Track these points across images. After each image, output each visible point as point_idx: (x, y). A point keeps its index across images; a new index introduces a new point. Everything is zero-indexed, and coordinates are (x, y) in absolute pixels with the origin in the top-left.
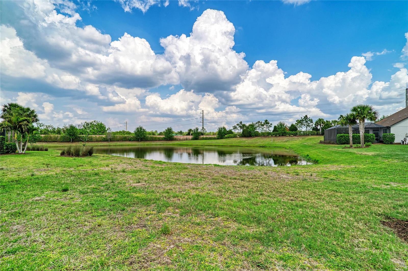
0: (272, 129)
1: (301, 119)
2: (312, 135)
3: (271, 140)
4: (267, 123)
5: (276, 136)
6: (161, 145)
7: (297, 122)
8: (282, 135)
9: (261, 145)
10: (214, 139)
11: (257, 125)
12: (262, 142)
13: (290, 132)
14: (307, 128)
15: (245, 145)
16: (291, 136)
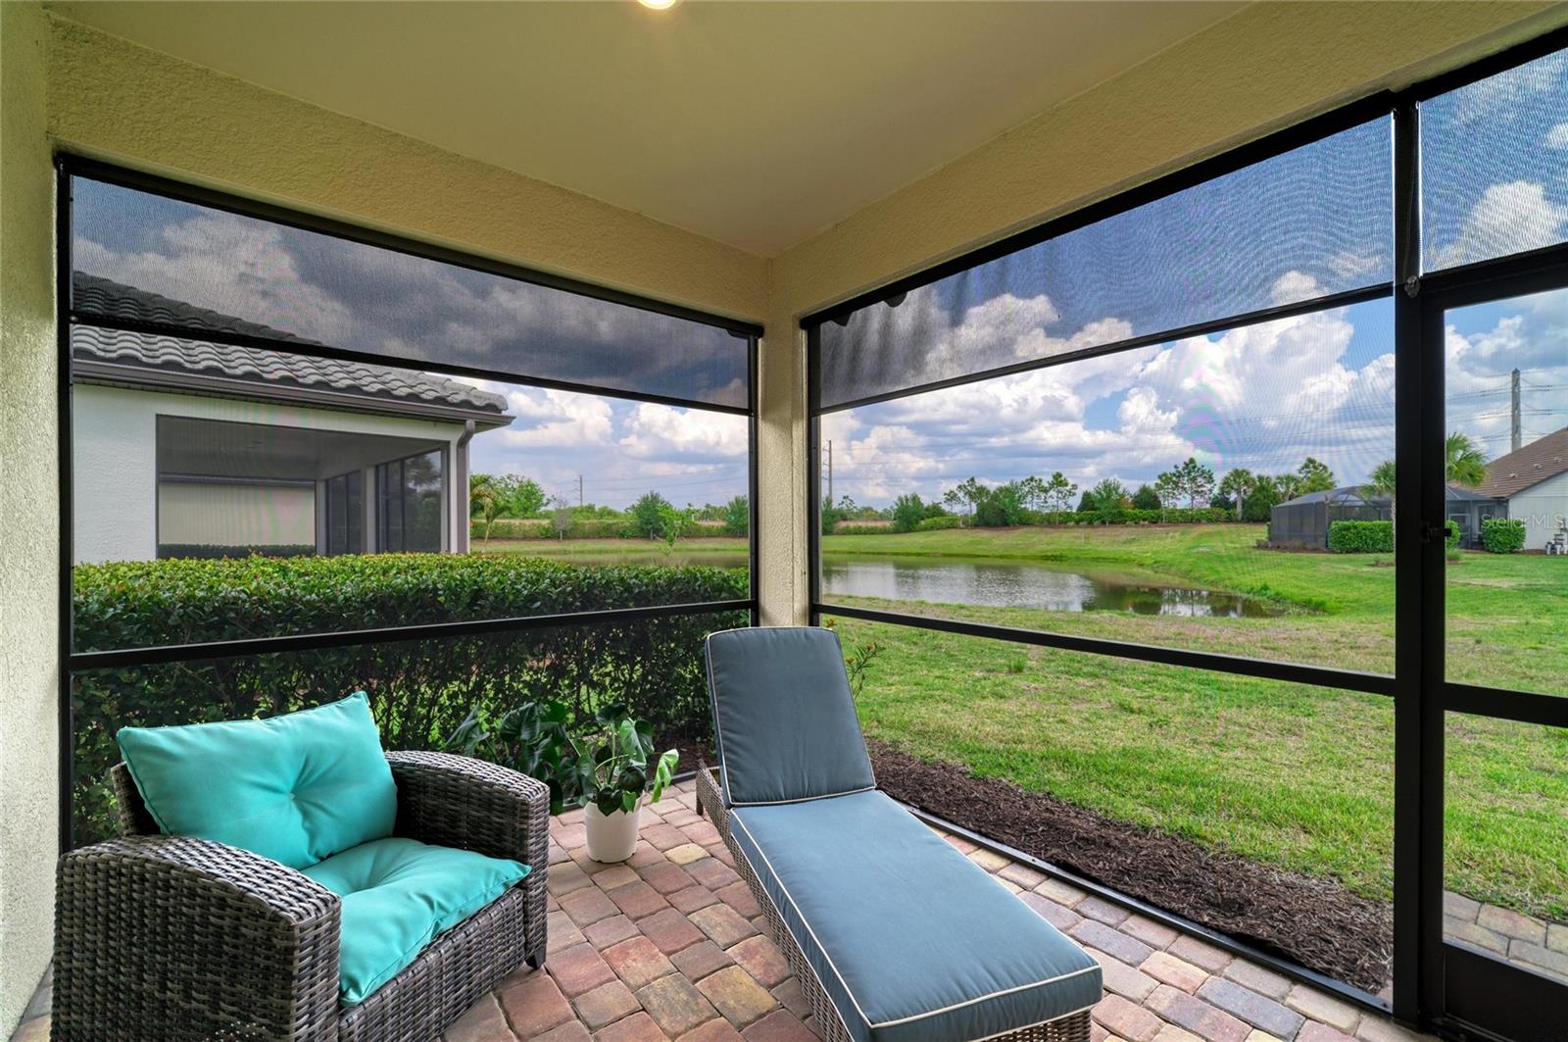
0: (1075, 502)
1: (1174, 471)
2: (1210, 521)
3: (1078, 538)
4: (1058, 481)
5: (1090, 523)
6: (716, 550)
7: (1159, 482)
8: (1112, 523)
9: (1049, 554)
10: (884, 532)
11: (1027, 489)
12: (1048, 544)
13: (1137, 511)
14: (1193, 498)
15: (998, 553)
16: (1143, 526)
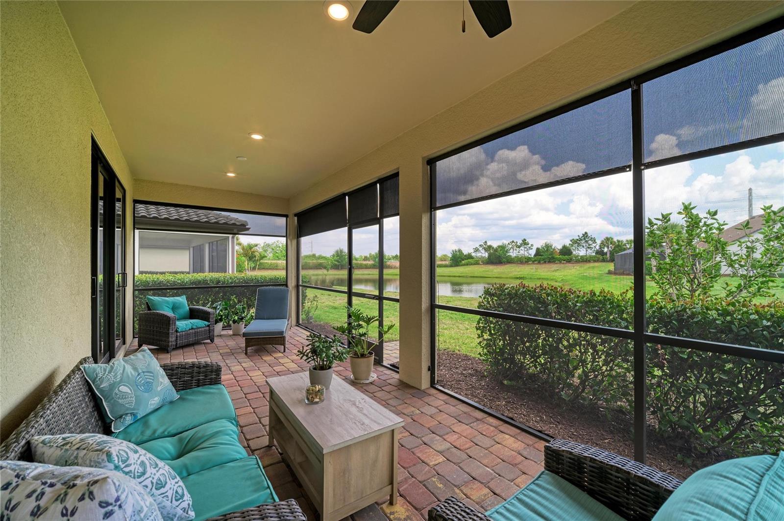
0: (533, 252)
1: (578, 238)
2: (595, 261)
3: (532, 269)
4: (525, 243)
5: (539, 263)
6: (369, 274)
7: (571, 243)
8: (549, 262)
9: (518, 276)
10: (446, 266)
11: (510, 246)
12: (519, 272)
13: (561, 256)
14: (587, 251)
15: (494, 276)
16: (563, 263)
